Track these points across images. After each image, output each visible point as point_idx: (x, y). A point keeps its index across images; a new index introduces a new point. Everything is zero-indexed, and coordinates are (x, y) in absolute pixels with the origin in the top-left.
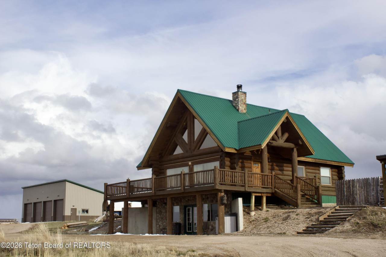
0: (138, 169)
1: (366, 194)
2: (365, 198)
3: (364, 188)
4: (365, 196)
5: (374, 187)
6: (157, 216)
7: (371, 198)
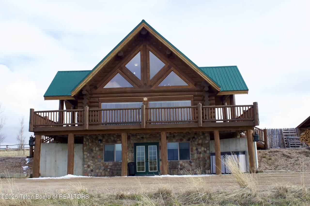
0: (45, 99)
1: (270, 141)
2: (269, 143)
3: (269, 136)
4: (270, 142)
5: (277, 136)
6: (84, 155)
7: (274, 144)
